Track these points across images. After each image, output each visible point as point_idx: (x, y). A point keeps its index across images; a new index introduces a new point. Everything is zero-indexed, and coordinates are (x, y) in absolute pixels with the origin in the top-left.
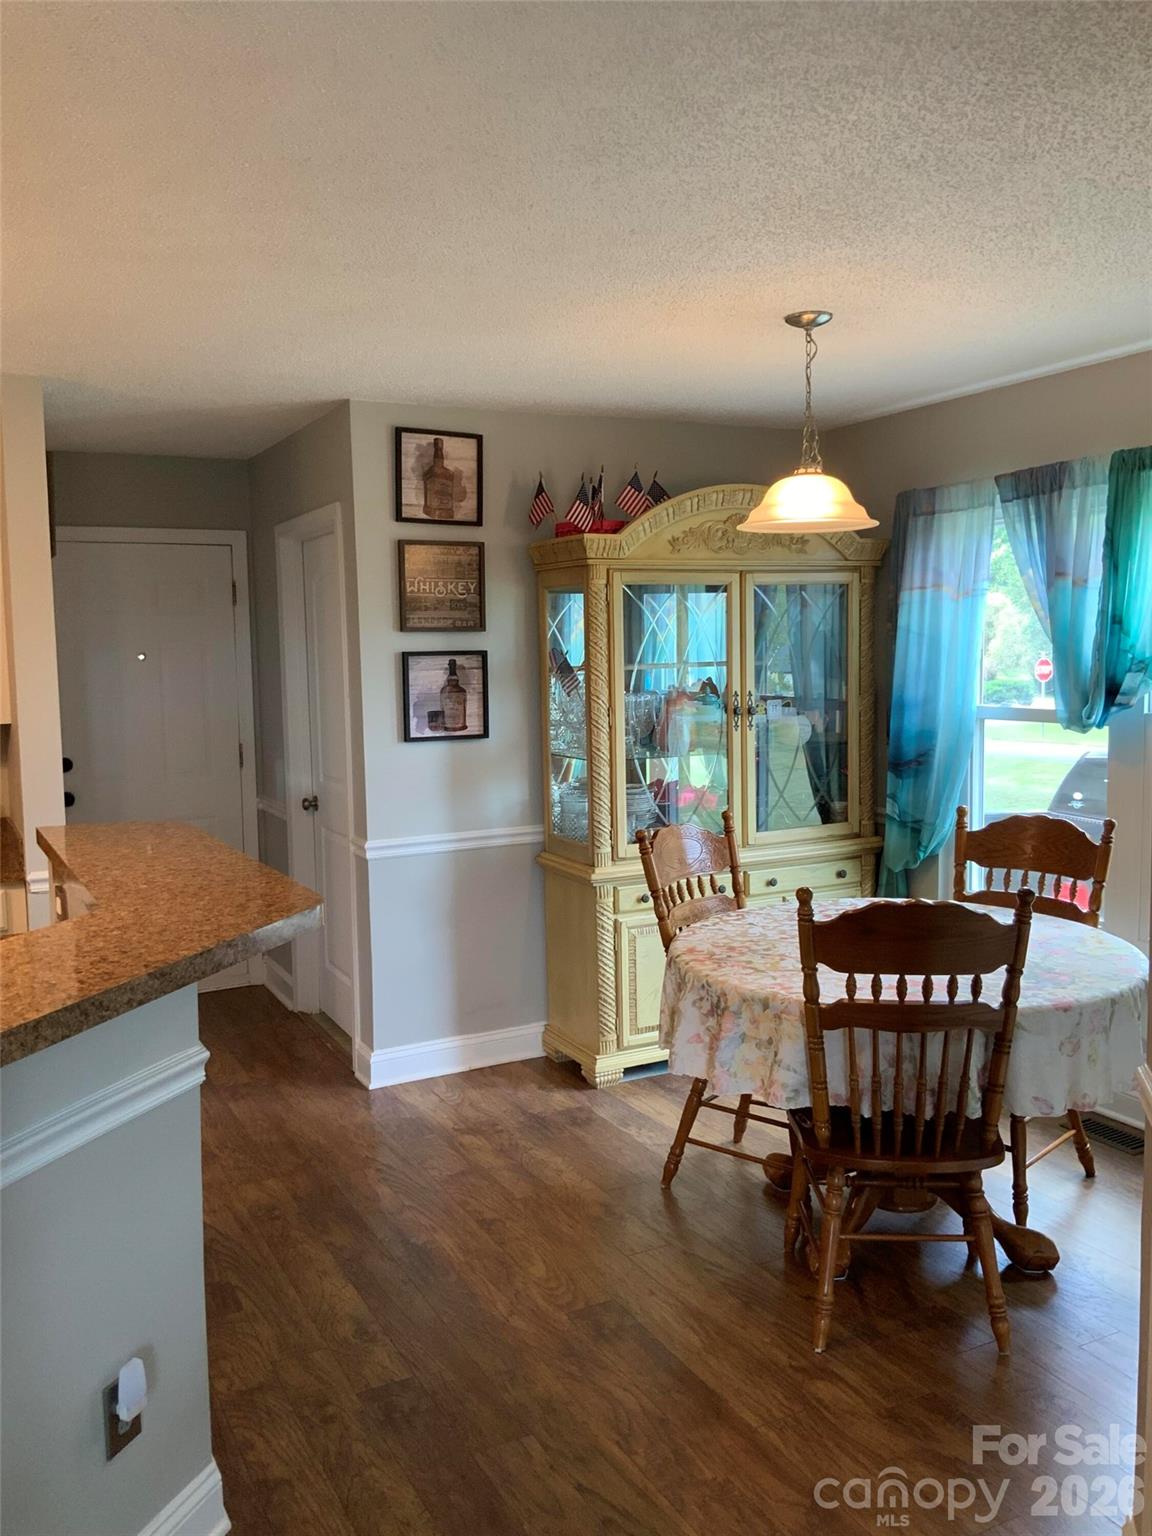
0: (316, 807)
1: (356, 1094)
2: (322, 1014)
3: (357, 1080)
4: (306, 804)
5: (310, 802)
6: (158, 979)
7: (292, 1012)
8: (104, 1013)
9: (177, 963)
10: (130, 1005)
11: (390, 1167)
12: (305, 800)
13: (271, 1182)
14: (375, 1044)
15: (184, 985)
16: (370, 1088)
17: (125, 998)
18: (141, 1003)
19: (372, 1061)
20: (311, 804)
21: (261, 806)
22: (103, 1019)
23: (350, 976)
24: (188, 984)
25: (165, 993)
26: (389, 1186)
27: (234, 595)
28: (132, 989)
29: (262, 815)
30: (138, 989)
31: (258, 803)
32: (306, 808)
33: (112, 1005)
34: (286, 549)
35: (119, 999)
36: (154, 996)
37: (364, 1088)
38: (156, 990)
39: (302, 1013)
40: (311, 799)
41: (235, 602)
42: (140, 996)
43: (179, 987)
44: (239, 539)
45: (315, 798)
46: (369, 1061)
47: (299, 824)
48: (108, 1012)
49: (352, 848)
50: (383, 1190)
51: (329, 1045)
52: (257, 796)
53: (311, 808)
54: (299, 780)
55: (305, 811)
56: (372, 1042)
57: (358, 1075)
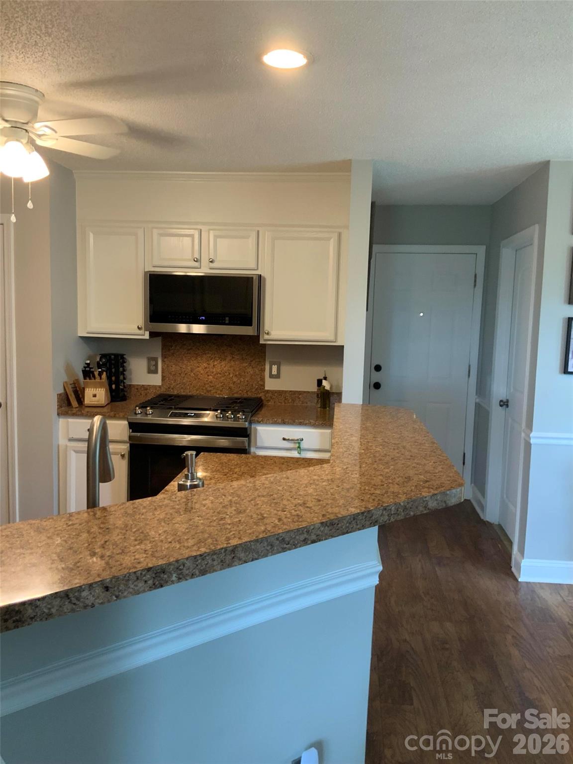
0: (507, 406)
1: (510, 582)
2: (500, 526)
3: (512, 572)
4: (502, 403)
5: (504, 402)
6: (328, 527)
7: (483, 520)
8: (285, 546)
9: (344, 518)
10: (305, 542)
11: (521, 637)
12: (501, 401)
13: (448, 625)
14: (525, 555)
15: (347, 533)
16: (519, 580)
17: (302, 538)
18: (314, 542)
19: (522, 564)
20: (504, 404)
21: (477, 400)
22: (284, 550)
23: (516, 507)
24: (351, 532)
25: (333, 536)
26: (519, 651)
27: (475, 281)
28: (308, 532)
29: (478, 406)
30: (312, 532)
31: (476, 399)
32: (501, 406)
33: (292, 541)
34: (506, 255)
35: (297, 537)
36: (323, 538)
37: (516, 580)
38: (326, 534)
39: (488, 522)
40: (505, 400)
41: (475, 285)
42: (314, 537)
43: (344, 534)
44: (481, 250)
45: (508, 401)
46: (520, 564)
47: (497, 415)
48: (289, 545)
49: (523, 435)
50: (515, 652)
51: (500, 546)
52: (476, 394)
53: (504, 406)
54: (499, 389)
55: (500, 408)
56: (524, 554)
57: (513, 569)
